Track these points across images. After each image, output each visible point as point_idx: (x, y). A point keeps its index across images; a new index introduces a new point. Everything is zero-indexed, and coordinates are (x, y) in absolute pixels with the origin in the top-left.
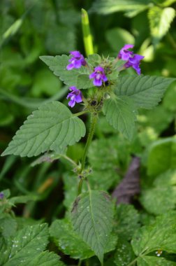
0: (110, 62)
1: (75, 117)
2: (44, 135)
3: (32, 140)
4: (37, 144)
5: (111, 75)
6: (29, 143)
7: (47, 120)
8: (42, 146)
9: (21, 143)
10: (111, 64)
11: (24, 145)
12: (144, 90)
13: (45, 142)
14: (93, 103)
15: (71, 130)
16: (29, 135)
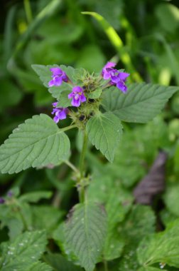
0: (94, 78)
1: (61, 132)
2: (27, 151)
3: (15, 156)
4: (19, 161)
5: (94, 93)
6: (12, 159)
7: (32, 134)
8: (24, 162)
9: (4, 159)
10: (95, 80)
11: (6, 161)
12: (145, 99)
13: (28, 158)
14: (81, 118)
15: (55, 147)
16: (13, 150)
